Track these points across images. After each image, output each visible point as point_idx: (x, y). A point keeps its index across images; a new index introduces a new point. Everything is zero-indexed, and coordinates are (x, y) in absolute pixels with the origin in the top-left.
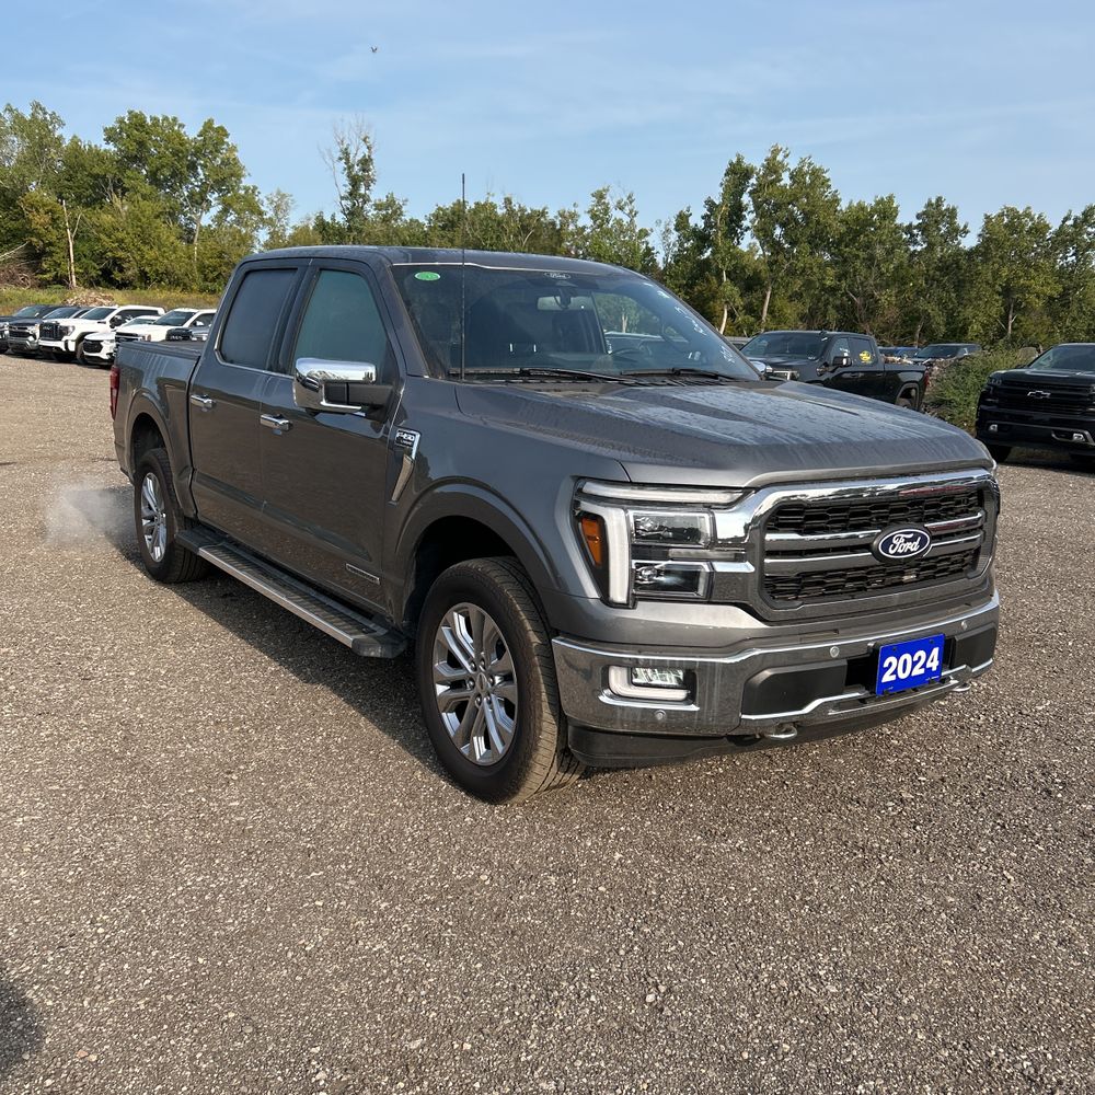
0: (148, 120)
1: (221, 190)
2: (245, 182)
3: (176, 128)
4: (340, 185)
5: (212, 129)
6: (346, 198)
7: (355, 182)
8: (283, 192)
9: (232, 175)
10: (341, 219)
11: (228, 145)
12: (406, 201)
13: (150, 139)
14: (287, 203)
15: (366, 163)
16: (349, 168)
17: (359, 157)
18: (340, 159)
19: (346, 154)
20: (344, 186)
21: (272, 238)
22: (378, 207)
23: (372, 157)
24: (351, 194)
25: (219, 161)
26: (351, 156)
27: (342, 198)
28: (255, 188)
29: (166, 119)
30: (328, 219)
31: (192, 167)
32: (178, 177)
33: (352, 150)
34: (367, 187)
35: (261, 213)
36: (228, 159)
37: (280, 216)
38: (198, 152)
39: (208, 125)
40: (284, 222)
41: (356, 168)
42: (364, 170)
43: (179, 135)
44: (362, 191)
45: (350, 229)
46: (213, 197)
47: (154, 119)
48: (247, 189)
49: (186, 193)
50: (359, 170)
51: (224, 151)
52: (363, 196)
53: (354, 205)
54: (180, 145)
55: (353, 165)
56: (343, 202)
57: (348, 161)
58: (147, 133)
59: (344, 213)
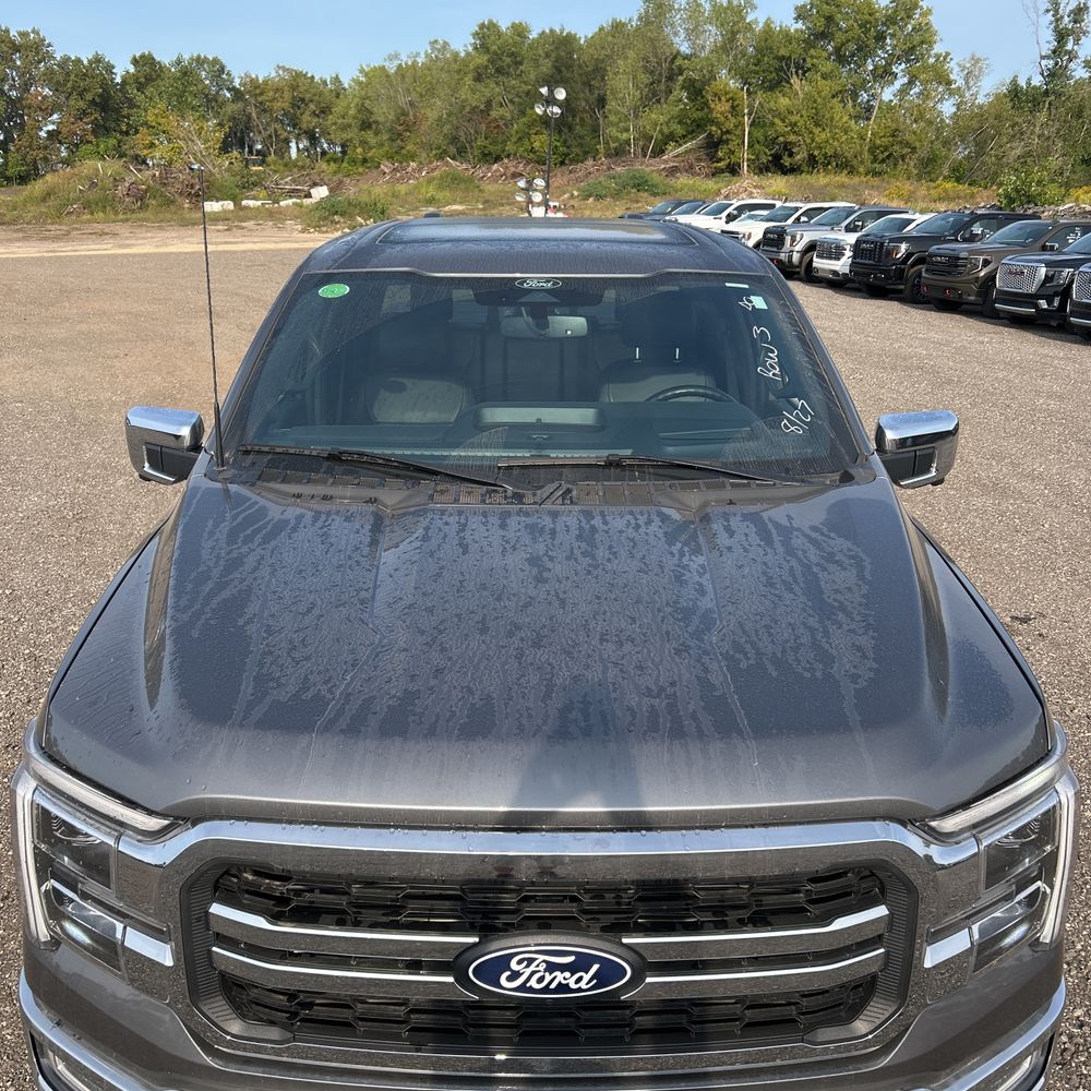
1: (908, 61)
2: (938, 49)
4: (1043, 42)
6: (1048, 57)
7: (1061, 36)
8: (977, 56)
9: (922, 43)
10: (1037, 81)
11: (922, 8)
13: (840, 12)
14: (980, 69)
15: (1079, 12)
16: (1057, 20)
17: (1072, 5)
18: (1048, 11)
19: (1055, 4)
20: (1048, 41)
21: (958, 109)
24: (1054, 52)
25: (910, 27)
26: (1062, 6)
27: (1043, 58)
28: (948, 54)
30: (1022, 83)
31: (881, 37)
32: (864, 51)
34: (1077, 42)
35: (949, 83)
36: (920, 24)
37: (972, 83)
38: (891, 20)
40: (974, 90)
41: (1066, 19)
42: (1075, 22)
43: (870, 4)
44: (1069, 46)
45: (1046, 93)
46: (898, 69)
48: (938, 56)
49: (871, 68)
50: (1070, 22)
51: (917, 16)
52: (1070, 52)
53: (1057, 64)
54: (870, 15)
55: (1062, 17)
56: (1044, 62)
57: (1057, 11)
58: (838, 6)
59: (1042, 75)
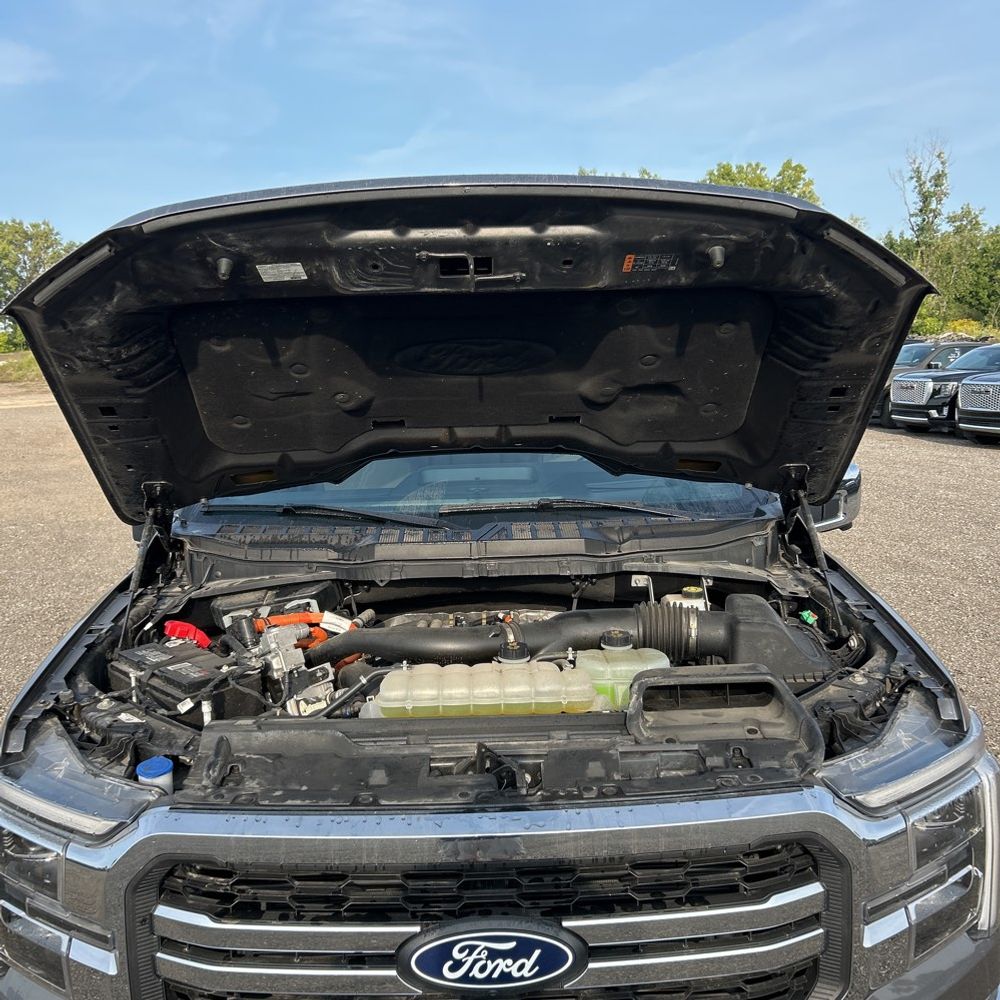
0: (734, 170)
3: (758, 172)
4: (909, 202)
5: (790, 168)
6: (916, 215)
7: (926, 198)
8: (855, 217)
10: (909, 235)
11: (804, 180)
12: (984, 209)
15: (938, 179)
16: (921, 185)
17: (933, 173)
18: (912, 178)
19: (918, 171)
20: (914, 202)
22: (951, 220)
23: (946, 171)
24: (921, 211)
25: (796, 196)
26: (923, 173)
27: (911, 216)
29: (750, 165)
30: (896, 236)
33: (924, 168)
34: (939, 201)
36: (804, 192)
39: (787, 166)
41: (928, 184)
42: (936, 186)
43: (759, 178)
44: (933, 206)
45: (918, 244)
47: (740, 169)
50: (932, 186)
51: (801, 186)
52: (934, 211)
53: (924, 220)
54: (760, 186)
55: (925, 183)
56: (913, 219)
57: (919, 178)
58: (732, 180)
59: (913, 229)
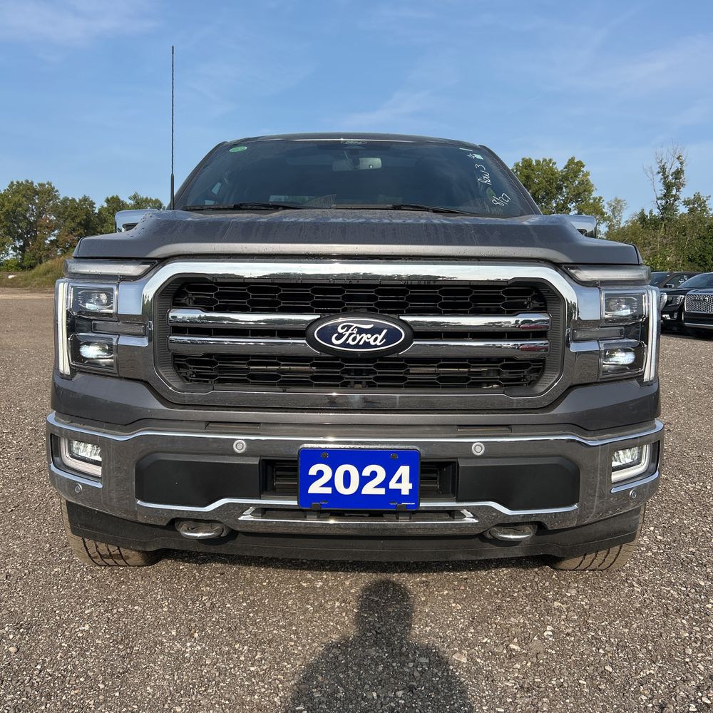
0: (534, 163)
1: (577, 201)
2: (594, 194)
3: (551, 165)
4: (657, 190)
5: (574, 163)
6: (661, 199)
7: (668, 187)
8: (619, 199)
9: (585, 191)
10: (656, 212)
11: (583, 172)
12: (710, 197)
13: (534, 174)
14: (621, 206)
15: (678, 174)
16: (665, 178)
17: (673, 170)
18: (659, 173)
19: (663, 169)
20: (660, 189)
21: (609, 228)
22: (686, 203)
23: (684, 169)
24: (665, 196)
25: (577, 182)
26: (667, 170)
27: (658, 199)
28: (601, 198)
29: (545, 160)
30: (647, 213)
31: (559, 188)
32: (550, 195)
33: (668, 166)
34: (678, 190)
35: (603, 214)
36: (583, 181)
37: (616, 215)
38: (565, 178)
39: (571, 161)
40: (618, 218)
41: (671, 177)
42: (676, 179)
43: (551, 169)
44: (674, 192)
45: (662, 218)
46: (571, 206)
47: (538, 162)
48: (595, 199)
49: (554, 205)
50: (673, 179)
51: (581, 176)
52: (675, 196)
53: (667, 202)
54: (552, 175)
55: (668, 176)
56: (659, 202)
57: (664, 173)
58: (533, 170)
59: (659, 209)
